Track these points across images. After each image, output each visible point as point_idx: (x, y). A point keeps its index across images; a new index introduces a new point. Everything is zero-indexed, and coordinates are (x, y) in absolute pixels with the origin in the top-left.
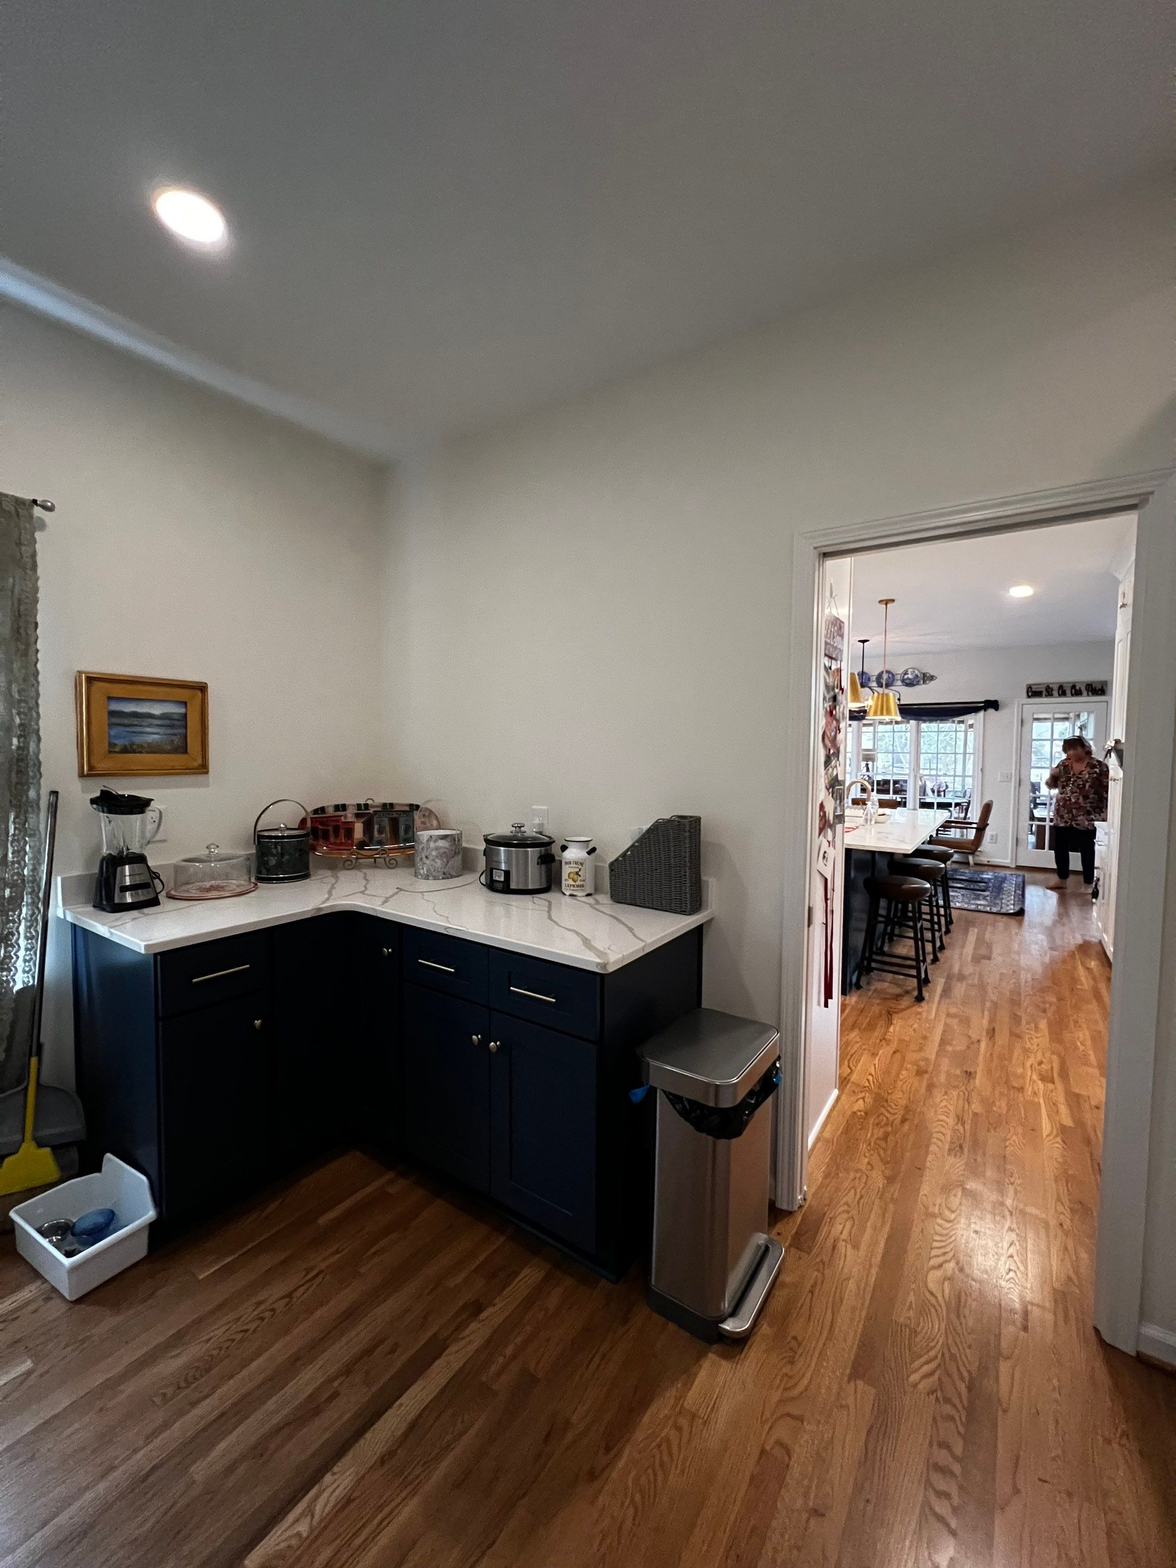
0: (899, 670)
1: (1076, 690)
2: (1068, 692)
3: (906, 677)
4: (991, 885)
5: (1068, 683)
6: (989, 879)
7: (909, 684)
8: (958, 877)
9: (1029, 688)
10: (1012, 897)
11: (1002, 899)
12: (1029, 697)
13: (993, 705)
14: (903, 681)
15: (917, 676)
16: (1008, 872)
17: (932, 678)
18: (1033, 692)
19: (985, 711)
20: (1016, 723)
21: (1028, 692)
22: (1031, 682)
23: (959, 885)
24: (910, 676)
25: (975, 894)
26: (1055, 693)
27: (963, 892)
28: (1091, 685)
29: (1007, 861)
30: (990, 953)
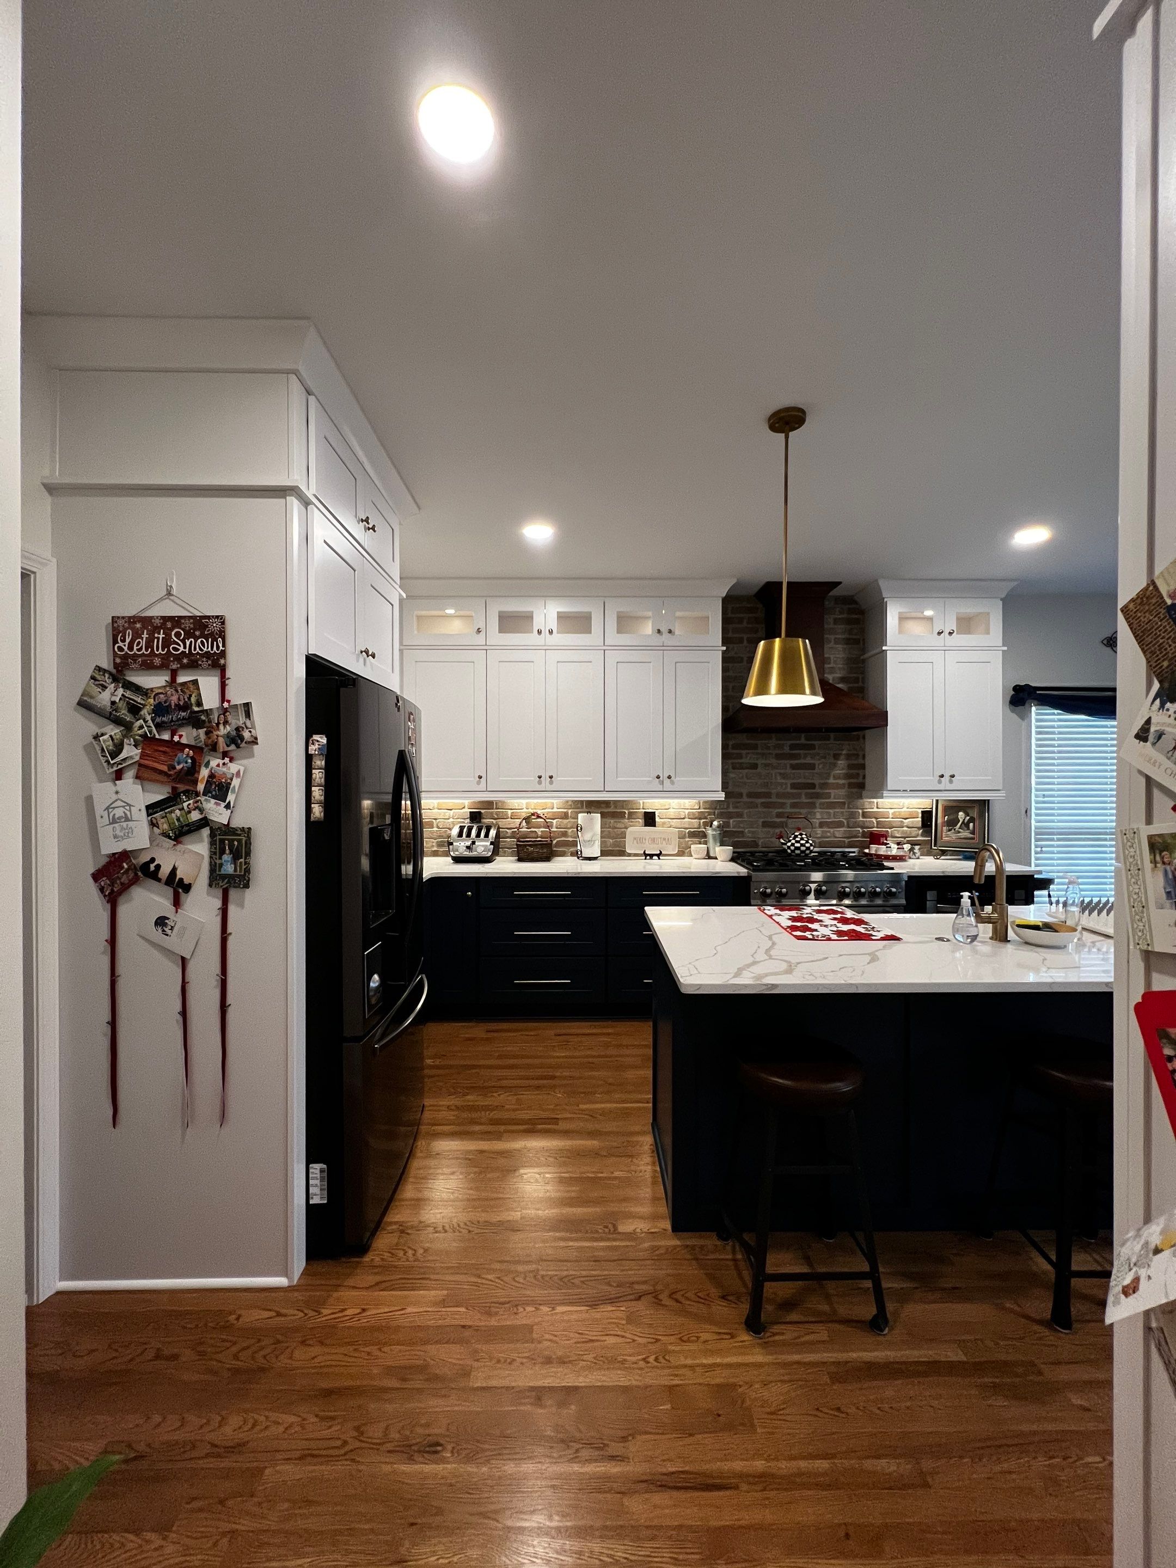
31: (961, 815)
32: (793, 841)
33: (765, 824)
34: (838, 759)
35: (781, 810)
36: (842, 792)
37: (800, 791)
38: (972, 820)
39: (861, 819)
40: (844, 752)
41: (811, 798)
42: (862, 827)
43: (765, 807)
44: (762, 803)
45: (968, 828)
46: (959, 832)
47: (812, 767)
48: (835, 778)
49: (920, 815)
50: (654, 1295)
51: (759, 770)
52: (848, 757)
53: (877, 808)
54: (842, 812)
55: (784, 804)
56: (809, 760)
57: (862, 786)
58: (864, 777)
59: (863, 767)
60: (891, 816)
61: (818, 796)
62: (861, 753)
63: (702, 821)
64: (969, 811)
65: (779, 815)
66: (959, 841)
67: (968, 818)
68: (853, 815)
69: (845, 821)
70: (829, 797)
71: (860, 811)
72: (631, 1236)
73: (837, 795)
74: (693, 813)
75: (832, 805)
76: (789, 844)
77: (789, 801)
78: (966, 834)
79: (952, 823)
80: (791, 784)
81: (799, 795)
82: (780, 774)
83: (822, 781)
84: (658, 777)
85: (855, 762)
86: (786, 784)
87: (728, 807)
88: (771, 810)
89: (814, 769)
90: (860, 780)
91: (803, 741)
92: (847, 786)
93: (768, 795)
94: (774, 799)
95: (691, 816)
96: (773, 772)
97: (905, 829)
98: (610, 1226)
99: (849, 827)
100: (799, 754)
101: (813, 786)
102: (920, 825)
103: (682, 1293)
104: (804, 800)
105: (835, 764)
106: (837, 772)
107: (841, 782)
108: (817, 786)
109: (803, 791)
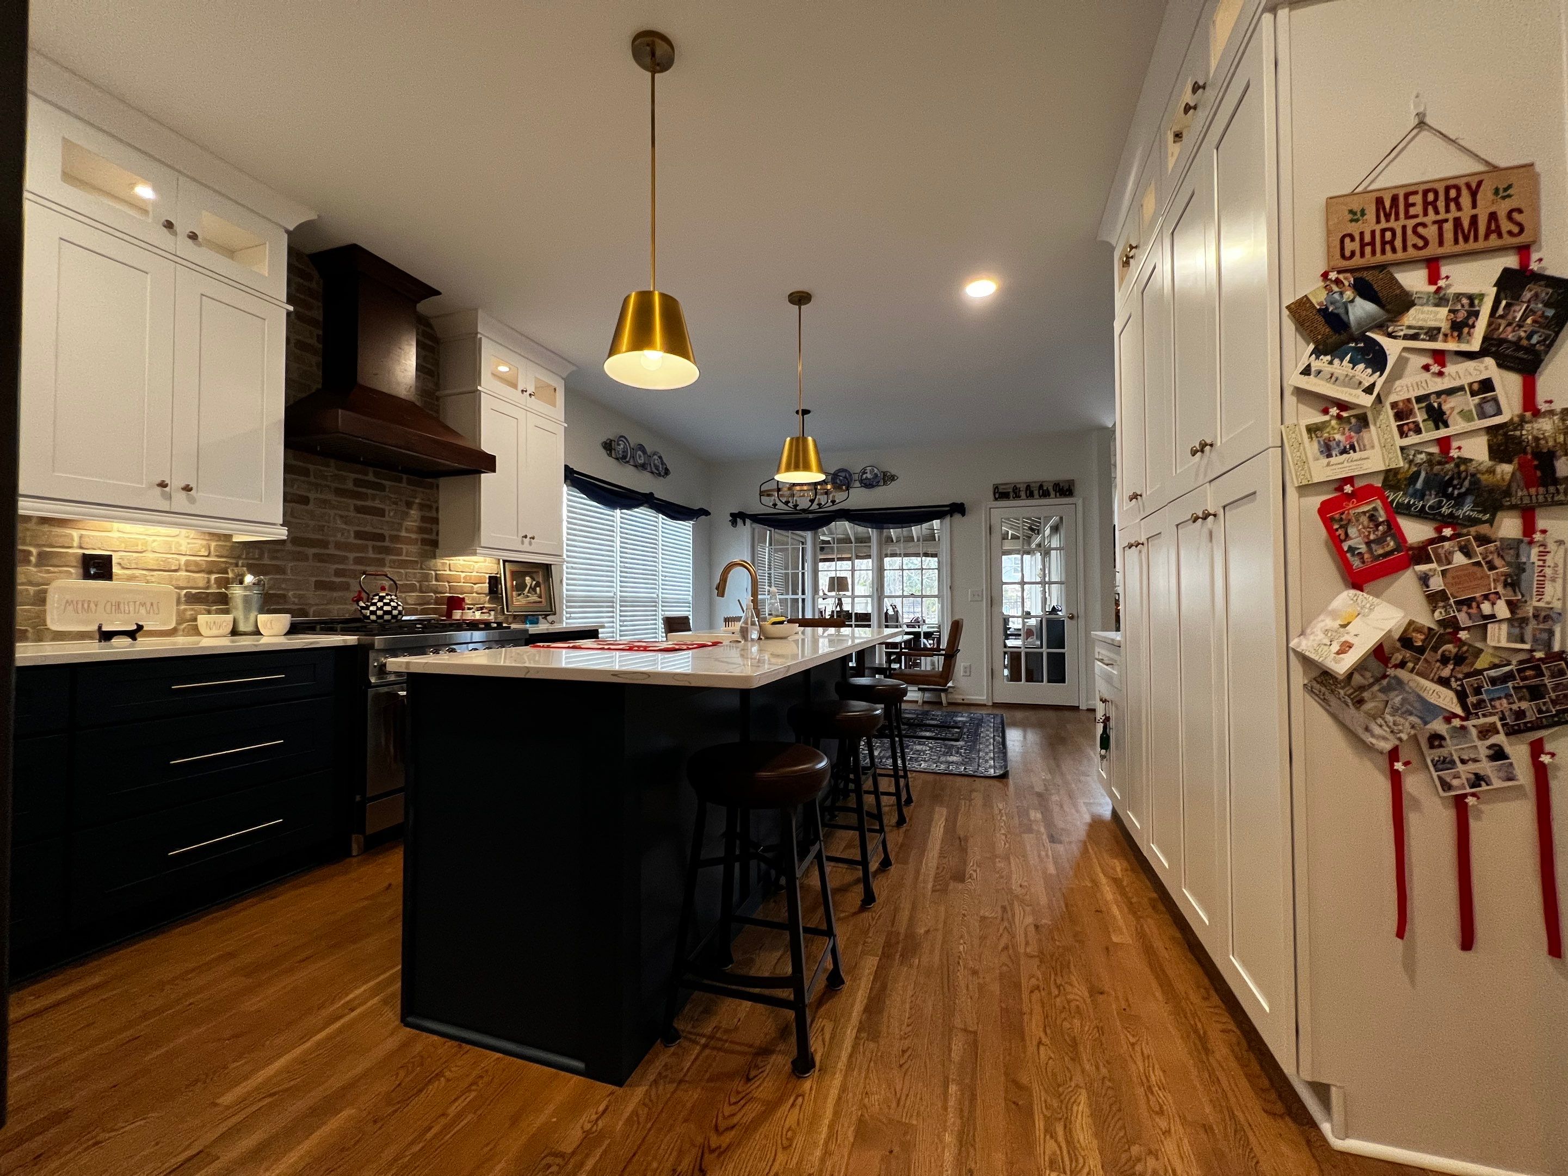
0: (856, 469)
1: (1043, 491)
2: (1036, 493)
3: (864, 476)
4: (965, 730)
5: (1035, 482)
6: (964, 723)
7: (868, 485)
8: (928, 722)
9: (996, 488)
10: (992, 747)
11: (979, 751)
12: (996, 499)
13: (957, 509)
14: (861, 481)
15: (876, 475)
16: (984, 712)
17: (893, 478)
18: (1001, 494)
19: (950, 516)
20: (984, 528)
21: (994, 494)
22: (998, 481)
23: (928, 734)
24: (869, 476)
25: (946, 745)
26: (1023, 494)
27: (932, 743)
28: (1058, 484)
29: (982, 698)
30: (965, 862)
31: (528, 579)
32: (379, 604)
33: (320, 585)
34: (411, 508)
35: (340, 566)
36: (414, 549)
37: (364, 542)
38: (538, 585)
39: (434, 583)
40: (417, 501)
41: (380, 553)
42: (435, 592)
43: (320, 561)
44: (314, 555)
45: (536, 593)
46: (528, 597)
47: (381, 513)
48: (407, 530)
49: (487, 581)
50: (706, 1151)
51: (311, 506)
52: (422, 507)
53: (450, 570)
54: (415, 574)
55: (346, 558)
56: (377, 504)
57: (435, 544)
58: (437, 534)
59: (436, 521)
60: (463, 581)
61: (387, 551)
62: (434, 506)
63: (213, 577)
64: (534, 575)
65: (338, 573)
66: (531, 605)
67: (534, 582)
68: (426, 577)
69: (418, 584)
70: (400, 554)
71: (433, 572)
72: (590, 1140)
73: (410, 551)
74: (196, 563)
75: (403, 564)
76: (372, 608)
77: (352, 556)
78: (534, 598)
79: (520, 588)
80: (355, 532)
81: (363, 549)
82: (341, 517)
83: (393, 533)
84: (163, 485)
85: (428, 514)
86: (349, 531)
87: (261, 557)
88: (327, 565)
89: (384, 516)
90: (433, 537)
91: (371, 477)
92: (419, 543)
93: (324, 544)
94: (332, 551)
95: (193, 568)
96: (332, 512)
97: (475, 595)
98: (549, 1160)
99: (422, 592)
100: (366, 494)
101: (381, 537)
102: (487, 591)
103: (720, 1118)
104: (371, 555)
105: (407, 513)
106: (409, 523)
107: (414, 536)
108: (387, 539)
109: (370, 543)
